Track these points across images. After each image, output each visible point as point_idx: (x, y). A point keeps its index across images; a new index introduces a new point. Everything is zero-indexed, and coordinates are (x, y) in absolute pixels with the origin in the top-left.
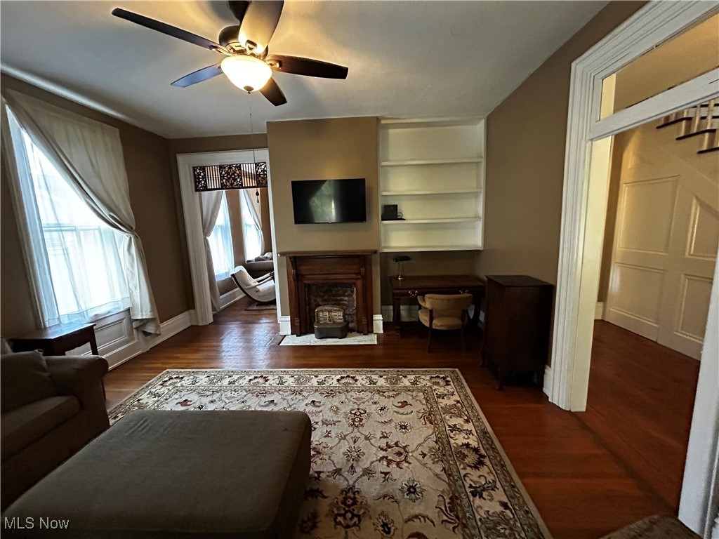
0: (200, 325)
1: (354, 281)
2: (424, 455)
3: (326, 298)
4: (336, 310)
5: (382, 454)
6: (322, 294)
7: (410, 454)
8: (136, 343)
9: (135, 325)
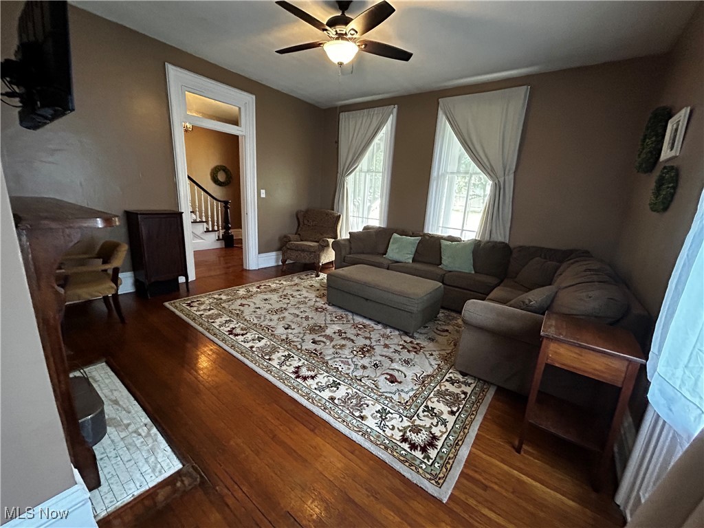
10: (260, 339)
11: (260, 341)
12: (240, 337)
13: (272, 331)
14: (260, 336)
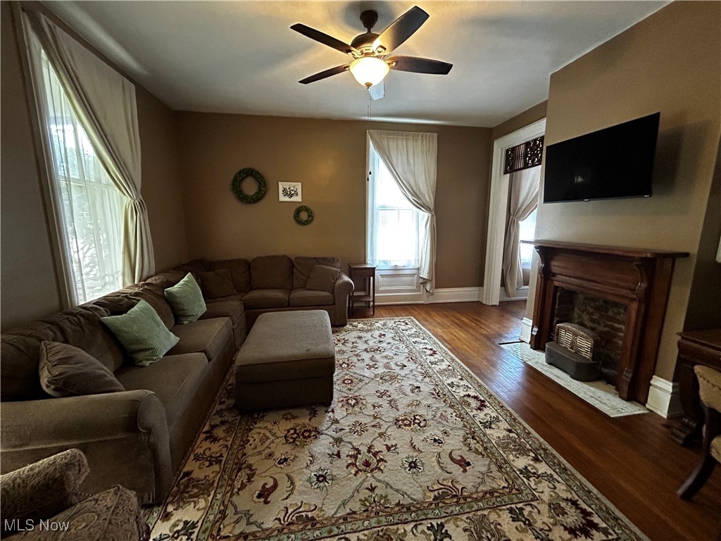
0: (484, 303)
1: (626, 302)
2: (372, 489)
3: (595, 317)
4: (582, 336)
5: (364, 449)
6: (591, 310)
7: (369, 475)
8: (421, 295)
9: (421, 281)
10: (452, 385)
11: (452, 383)
12: (472, 394)
13: (435, 390)
14: (450, 388)
